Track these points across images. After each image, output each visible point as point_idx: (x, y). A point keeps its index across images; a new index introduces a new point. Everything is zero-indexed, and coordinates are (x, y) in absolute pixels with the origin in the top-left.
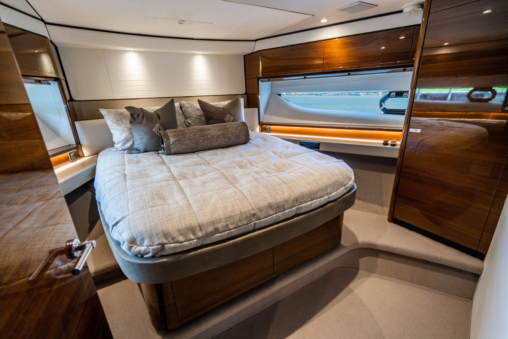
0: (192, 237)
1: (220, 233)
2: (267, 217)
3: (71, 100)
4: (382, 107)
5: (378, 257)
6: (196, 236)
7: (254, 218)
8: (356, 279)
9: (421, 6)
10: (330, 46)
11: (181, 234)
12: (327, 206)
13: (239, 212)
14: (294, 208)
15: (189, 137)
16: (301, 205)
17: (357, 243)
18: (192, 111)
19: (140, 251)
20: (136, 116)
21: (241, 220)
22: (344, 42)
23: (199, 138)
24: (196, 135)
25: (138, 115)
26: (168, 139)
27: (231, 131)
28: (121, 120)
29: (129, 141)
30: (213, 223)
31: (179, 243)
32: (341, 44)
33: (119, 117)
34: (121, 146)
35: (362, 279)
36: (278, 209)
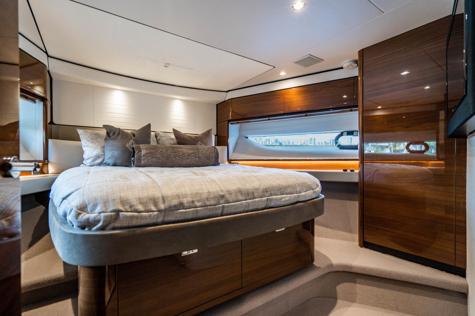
0: (153, 208)
1: (184, 209)
2: (236, 202)
3: (52, 123)
4: (338, 144)
5: (356, 283)
6: (158, 208)
7: (222, 200)
8: (335, 309)
9: (356, 62)
10: (289, 94)
11: (141, 203)
12: (297, 205)
13: (207, 191)
14: (264, 198)
15: (161, 151)
16: (272, 197)
17: (332, 265)
18: (166, 140)
19: (89, 218)
20: (111, 134)
21: (209, 200)
22: (299, 90)
23: (171, 153)
24: (168, 150)
25: (114, 134)
26: (140, 151)
27: (202, 152)
28: (96, 138)
29: (99, 158)
30: (178, 196)
31: (137, 212)
32: (298, 92)
33: (95, 137)
34: (91, 162)
35: (342, 309)
36: (248, 196)
